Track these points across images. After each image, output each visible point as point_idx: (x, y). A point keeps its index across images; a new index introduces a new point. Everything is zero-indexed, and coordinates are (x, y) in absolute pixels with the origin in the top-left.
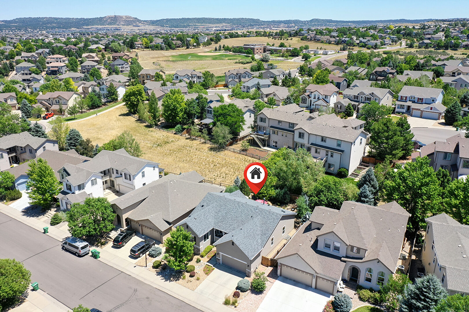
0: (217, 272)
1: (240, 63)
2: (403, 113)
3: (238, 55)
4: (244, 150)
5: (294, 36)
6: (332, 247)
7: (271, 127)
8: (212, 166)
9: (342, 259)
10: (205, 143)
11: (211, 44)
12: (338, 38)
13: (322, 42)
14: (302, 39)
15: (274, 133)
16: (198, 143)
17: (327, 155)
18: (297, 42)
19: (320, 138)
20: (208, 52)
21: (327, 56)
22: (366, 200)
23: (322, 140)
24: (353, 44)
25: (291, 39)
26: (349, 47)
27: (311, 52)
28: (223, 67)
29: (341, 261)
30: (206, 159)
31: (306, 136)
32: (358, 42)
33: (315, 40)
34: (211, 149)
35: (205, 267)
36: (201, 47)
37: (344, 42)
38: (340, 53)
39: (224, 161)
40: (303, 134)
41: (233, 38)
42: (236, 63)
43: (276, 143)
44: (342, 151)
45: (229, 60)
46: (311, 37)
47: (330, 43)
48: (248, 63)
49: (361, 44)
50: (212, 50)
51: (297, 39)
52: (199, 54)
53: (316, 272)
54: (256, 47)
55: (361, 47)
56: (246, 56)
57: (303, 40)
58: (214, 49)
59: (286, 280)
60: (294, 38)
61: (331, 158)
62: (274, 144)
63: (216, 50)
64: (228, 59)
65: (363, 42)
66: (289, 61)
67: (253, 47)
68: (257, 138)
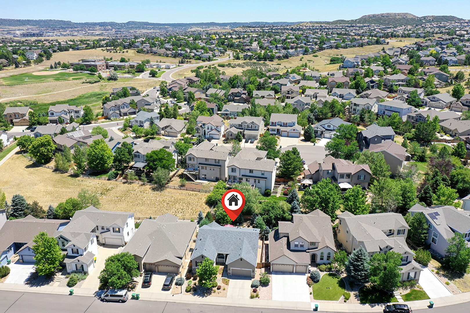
0: (232, 281)
1: (87, 83)
2: (275, 135)
3: (81, 74)
4: (182, 186)
5: (129, 48)
6: (299, 246)
7: (200, 164)
8: (165, 204)
9: (307, 251)
10: (144, 184)
11: (43, 60)
12: (174, 52)
13: (160, 55)
14: (138, 52)
15: (202, 168)
16: (138, 185)
17: (255, 182)
18: (134, 55)
19: (249, 171)
20: (43, 70)
21: (170, 70)
22: (297, 210)
23: (250, 172)
24: (189, 57)
25: (127, 52)
26: (186, 60)
27: (154, 67)
28: (70, 88)
29: (307, 252)
30: (156, 200)
31: (237, 170)
32: (193, 54)
33: (151, 52)
34: (154, 189)
35: (223, 280)
36: (33, 65)
37: (181, 55)
38: (181, 66)
39: (173, 198)
40: (235, 169)
41: (62, 51)
42: (84, 83)
43: (205, 175)
44: (266, 178)
45: (75, 81)
46: (148, 50)
47: (167, 56)
48: (96, 82)
49: (197, 57)
50: (47, 68)
51: (133, 51)
52: (34, 74)
53: (296, 263)
54: (97, 63)
55: (196, 59)
56: (91, 74)
57: (140, 53)
58: (49, 66)
59: (277, 273)
60: (129, 51)
61: (259, 184)
62: (203, 176)
63: (52, 67)
64: (73, 79)
65: (198, 55)
66: (137, 77)
67: (93, 63)
68: (190, 174)
